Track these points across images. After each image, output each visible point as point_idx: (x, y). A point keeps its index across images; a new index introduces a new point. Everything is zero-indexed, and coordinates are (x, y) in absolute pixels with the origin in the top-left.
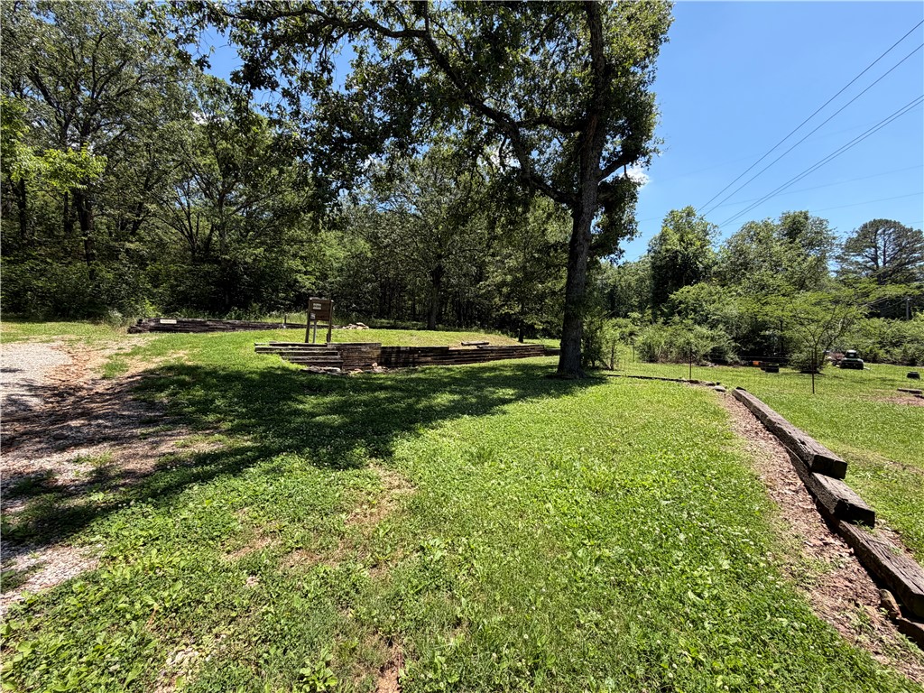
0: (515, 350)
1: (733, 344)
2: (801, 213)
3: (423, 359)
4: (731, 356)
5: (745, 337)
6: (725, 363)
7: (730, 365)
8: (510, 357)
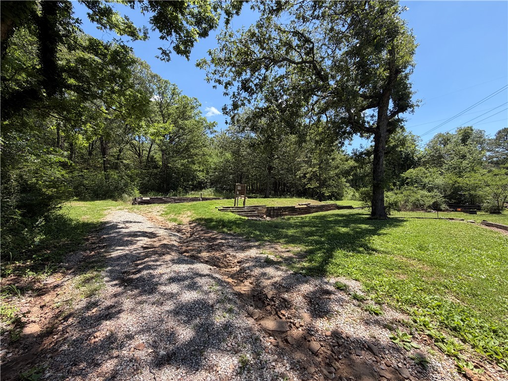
0: (324, 207)
1: (444, 200)
2: (468, 127)
3: (284, 213)
4: (443, 206)
5: (449, 195)
6: (441, 210)
7: (444, 211)
8: (322, 210)
